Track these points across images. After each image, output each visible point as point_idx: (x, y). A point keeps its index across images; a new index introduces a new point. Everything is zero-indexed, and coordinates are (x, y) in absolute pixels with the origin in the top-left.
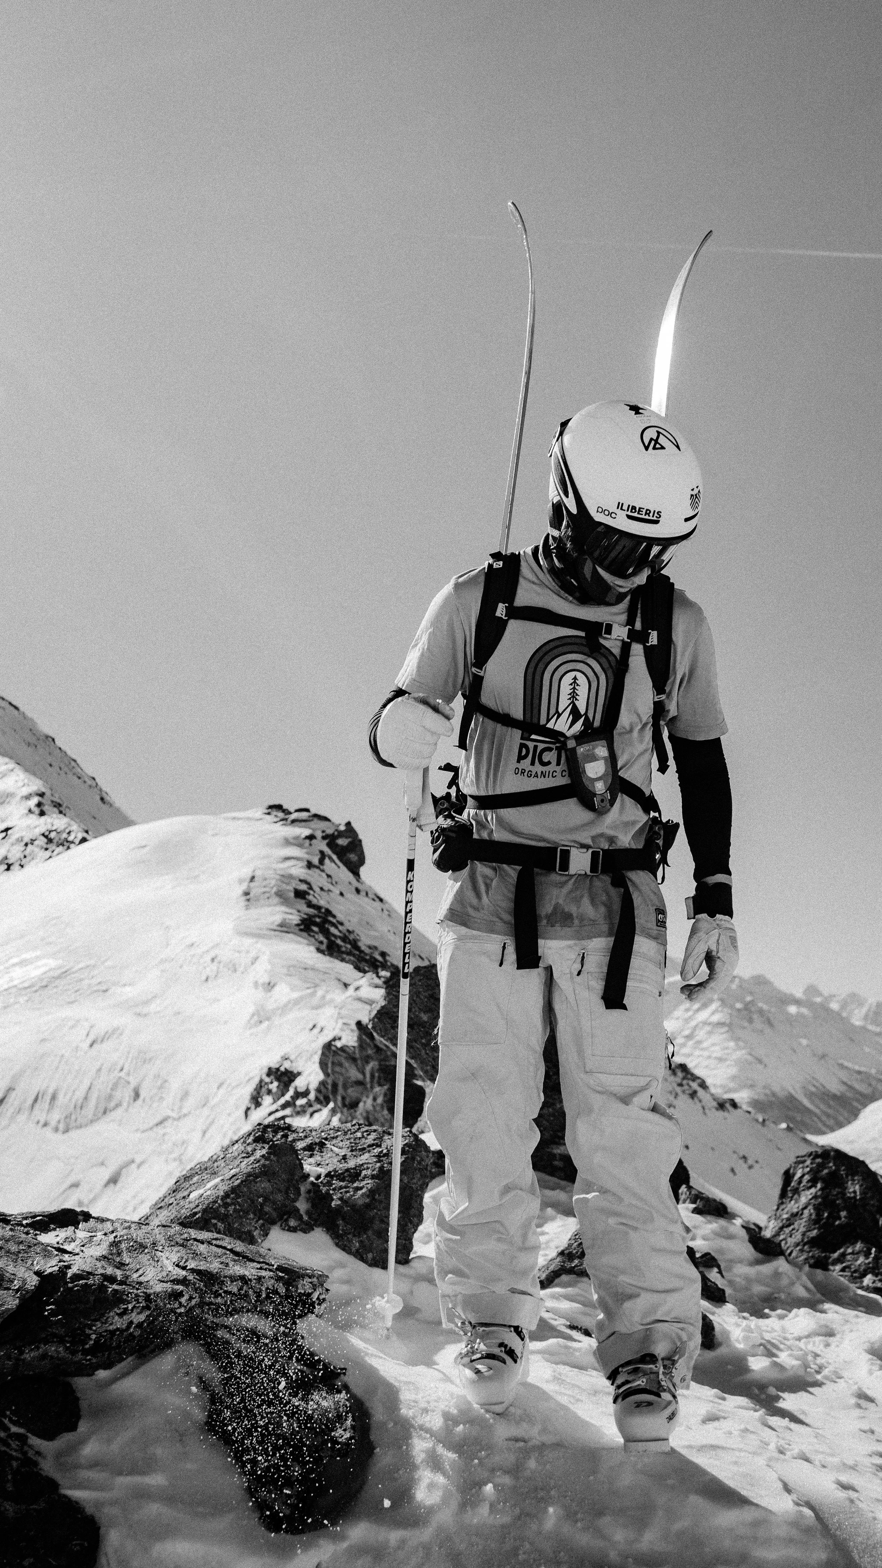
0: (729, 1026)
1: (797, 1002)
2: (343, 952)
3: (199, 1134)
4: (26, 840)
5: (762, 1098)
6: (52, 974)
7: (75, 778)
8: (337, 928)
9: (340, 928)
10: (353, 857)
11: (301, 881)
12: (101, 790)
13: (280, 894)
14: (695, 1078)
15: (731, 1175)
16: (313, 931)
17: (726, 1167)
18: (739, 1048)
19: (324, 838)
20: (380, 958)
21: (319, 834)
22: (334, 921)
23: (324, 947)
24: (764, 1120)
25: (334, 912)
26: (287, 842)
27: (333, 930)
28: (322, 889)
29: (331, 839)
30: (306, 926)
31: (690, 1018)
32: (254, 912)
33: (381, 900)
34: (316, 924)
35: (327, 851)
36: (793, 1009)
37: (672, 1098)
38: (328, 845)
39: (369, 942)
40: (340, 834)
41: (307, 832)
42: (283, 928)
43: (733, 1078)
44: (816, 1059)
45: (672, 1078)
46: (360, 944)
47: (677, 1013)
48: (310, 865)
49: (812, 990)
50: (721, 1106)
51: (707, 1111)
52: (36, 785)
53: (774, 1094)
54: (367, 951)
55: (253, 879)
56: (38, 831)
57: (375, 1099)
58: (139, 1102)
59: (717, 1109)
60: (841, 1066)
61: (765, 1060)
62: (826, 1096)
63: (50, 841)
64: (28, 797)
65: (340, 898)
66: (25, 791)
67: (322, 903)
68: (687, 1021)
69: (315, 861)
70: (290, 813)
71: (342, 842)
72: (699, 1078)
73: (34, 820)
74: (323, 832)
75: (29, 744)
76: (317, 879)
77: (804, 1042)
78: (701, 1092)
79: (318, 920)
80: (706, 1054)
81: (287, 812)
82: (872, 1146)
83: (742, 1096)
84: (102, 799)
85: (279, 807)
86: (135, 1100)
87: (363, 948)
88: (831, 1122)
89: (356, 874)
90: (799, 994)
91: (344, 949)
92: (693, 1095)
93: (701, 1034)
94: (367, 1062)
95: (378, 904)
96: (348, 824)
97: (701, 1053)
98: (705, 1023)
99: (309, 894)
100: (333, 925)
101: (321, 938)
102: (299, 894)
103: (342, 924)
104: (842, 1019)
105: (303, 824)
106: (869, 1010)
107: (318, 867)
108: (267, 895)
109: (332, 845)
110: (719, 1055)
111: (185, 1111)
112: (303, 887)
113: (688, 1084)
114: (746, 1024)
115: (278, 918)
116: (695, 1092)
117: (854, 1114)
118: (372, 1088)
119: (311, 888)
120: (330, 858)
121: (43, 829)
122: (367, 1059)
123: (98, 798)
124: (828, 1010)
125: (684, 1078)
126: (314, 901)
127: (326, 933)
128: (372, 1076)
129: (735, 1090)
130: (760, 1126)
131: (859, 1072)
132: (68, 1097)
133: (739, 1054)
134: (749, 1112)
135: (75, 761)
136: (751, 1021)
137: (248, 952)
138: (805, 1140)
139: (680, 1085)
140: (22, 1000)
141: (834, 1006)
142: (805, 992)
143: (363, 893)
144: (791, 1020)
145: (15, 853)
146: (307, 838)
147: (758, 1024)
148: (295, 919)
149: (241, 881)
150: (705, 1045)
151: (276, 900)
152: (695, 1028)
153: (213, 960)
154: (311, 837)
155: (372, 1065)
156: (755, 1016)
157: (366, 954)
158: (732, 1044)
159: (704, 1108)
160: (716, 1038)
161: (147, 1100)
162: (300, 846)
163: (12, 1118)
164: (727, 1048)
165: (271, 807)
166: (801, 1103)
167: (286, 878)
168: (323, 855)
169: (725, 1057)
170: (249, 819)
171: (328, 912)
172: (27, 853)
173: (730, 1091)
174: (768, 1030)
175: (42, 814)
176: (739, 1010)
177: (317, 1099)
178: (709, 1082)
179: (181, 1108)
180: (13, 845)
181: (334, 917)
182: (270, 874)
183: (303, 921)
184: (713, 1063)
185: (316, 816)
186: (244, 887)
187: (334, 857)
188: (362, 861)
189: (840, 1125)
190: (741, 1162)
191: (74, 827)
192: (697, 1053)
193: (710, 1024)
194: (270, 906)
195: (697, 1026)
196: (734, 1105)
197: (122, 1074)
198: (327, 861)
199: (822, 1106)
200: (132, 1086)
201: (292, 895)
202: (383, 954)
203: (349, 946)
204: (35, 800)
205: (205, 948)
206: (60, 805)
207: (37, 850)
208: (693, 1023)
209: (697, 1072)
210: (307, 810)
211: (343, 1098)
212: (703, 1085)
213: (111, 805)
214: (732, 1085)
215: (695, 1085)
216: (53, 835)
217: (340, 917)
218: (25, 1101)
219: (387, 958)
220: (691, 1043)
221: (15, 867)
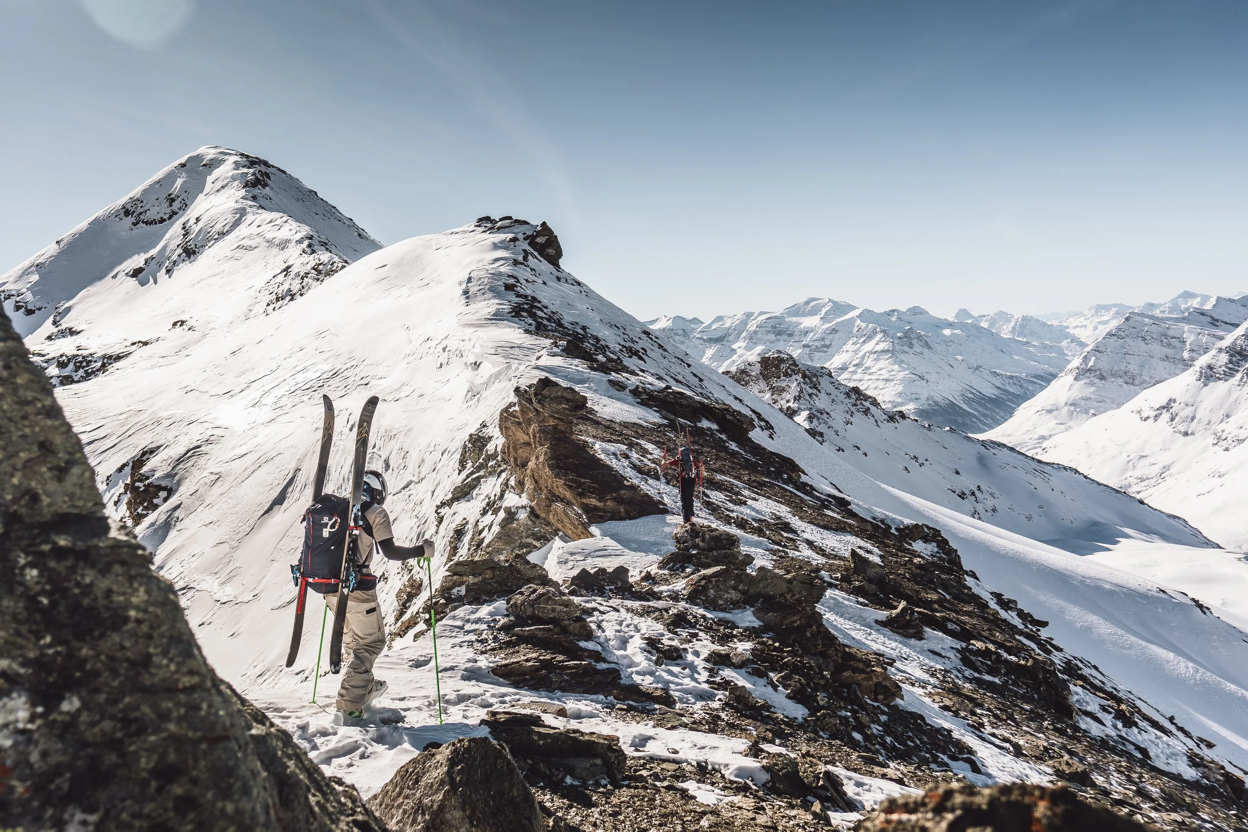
0: (892, 352)
1: (951, 325)
2: (549, 330)
3: (430, 494)
4: (302, 274)
5: (926, 407)
6: (325, 376)
7: (336, 221)
8: (542, 311)
9: (545, 310)
10: (551, 251)
11: (509, 276)
12: (358, 228)
13: (492, 289)
14: (867, 398)
15: (905, 472)
16: (523, 316)
17: (901, 466)
18: (904, 370)
19: (525, 239)
20: (581, 332)
21: (520, 236)
22: (539, 305)
23: (533, 328)
24: (929, 425)
25: (539, 298)
26: (496, 246)
27: (539, 313)
28: (527, 281)
29: (531, 239)
30: (516, 313)
31: (858, 349)
32: (473, 307)
33: (579, 284)
34: (524, 310)
35: (529, 249)
36: (947, 332)
37: (848, 416)
38: (530, 244)
39: (571, 319)
40: (539, 234)
41: (511, 236)
42: (497, 317)
43: (900, 394)
44: (972, 371)
45: (847, 400)
46: (563, 322)
47: (845, 348)
48: (516, 263)
49: (964, 313)
50: (891, 418)
51: (880, 423)
52: (305, 230)
53: (936, 403)
54: (570, 327)
55: (469, 280)
56: (309, 267)
57: (537, 458)
58: (390, 471)
59: (888, 421)
60: (995, 374)
61: (927, 377)
62: (982, 400)
63: (319, 272)
64: (300, 241)
65: (543, 286)
66: (298, 236)
67: (529, 292)
68: (856, 352)
69: (520, 258)
70: (497, 222)
71: (540, 240)
72: (870, 397)
73: (306, 258)
74: (524, 234)
75: (298, 200)
76: (523, 273)
77: (960, 358)
78: (873, 409)
79: (526, 307)
80: (873, 377)
81: (494, 222)
82: (1026, 437)
83: (909, 408)
84: (359, 235)
85: (487, 219)
86: (386, 471)
87: (566, 325)
88: (989, 421)
89: (556, 265)
90: (951, 318)
91: (550, 328)
92: (867, 412)
93: (869, 362)
94: (530, 425)
95: (577, 288)
96: (544, 224)
97: (870, 377)
98: (871, 352)
99: (517, 286)
100: (540, 309)
101: (530, 321)
102: (509, 288)
103: (546, 307)
104: (992, 334)
105: (507, 230)
106: (1015, 325)
107: (522, 264)
108: (482, 291)
109: (533, 244)
110: (886, 376)
111: (422, 476)
112: (511, 281)
113: (862, 404)
114: (906, 348)
115: (492, 310)
116: (869, 409)
117: (1010, 413)
118: (536, 448)
119: (518, 282)
120: (532, 254)
121: (312, 264)
122: (529, 422)
123: (356, 234)
124: (979, 328)
125: (857, 399)
126: (522, 292)
127: (533, 316)
128: (534, 436)
129: (903, 404)
130: (926, 431)
131: (1011, 377)
132: (338, 472)
133: (901, 375)
134: (916, 421)
135: (334, 207)
136: (911, 346)
137: (470, 340)
138: (968, 438)
139: (855, 405)
140: (306, 398)
141: (984, 325)
142: (956, 316)
143: (563, 280)
144: (948, 341)
145: (296, 286)
146: (512, 240)
147: (917, 348)
148: (507, 308)
149: (460, 283)
150: (872, 370)
151: (490, 295)
152: (863, 358)
153: (444, 350)
154: (514, 240)
155: (534, 427)
156: (914, 342)
157: (569, 330)
158: (896, 367)
159: (876, 421)
160: (882, 364)
161: (395, 469)
162: (506, 248)
163: (301, 492)
164: (893, 370)
165: (481, 220)
166: (961, 408)
167: (496, 275)
168: (526, 254)
169: (891, 378)
170: (465, 232)
171: (534, 299)
172: (304, 284)
173: (899, 405)
174: (926, 351)
175: (313, 252)
176: (900, 338)
177: (503, 460)
178: (879, 400)
179: (420, 473)
180: (293, 279)
181: (540, 302)
182: (482, 274)
183: (514, 309)
184: (881, 384)
185: (517, 221)
186: (464, 286)
187: (536, 253)
188: (559, 254)
189: (999, 424)
190: (913, 461)
191: (336, 259)
192: (867, 377)
193: (875, 352)
194: (484, 300)
195: (864, 355)
196: (902, 415)
197: (375, 450)
198: (530, 257)
199: (980, 409)
200: (383, 458)
201: (503, 288)
202: (584, 328)
203: (554, 325)
204: (306, 243)
205: (438, 341)
206: (326, 244)
207: (311, 281)
208: (861, 354)
209: (869, 393)
210: (510, 218)
211: (515, 459)
212: (875, 403)
213: (367, 239)
214: (899, 400)
215: (867, 404)
216: (321, 267)
217: (545, 302)
218: (308, 478)
219: (588, 330)
220: (860, 370)
221: (297, 296)
